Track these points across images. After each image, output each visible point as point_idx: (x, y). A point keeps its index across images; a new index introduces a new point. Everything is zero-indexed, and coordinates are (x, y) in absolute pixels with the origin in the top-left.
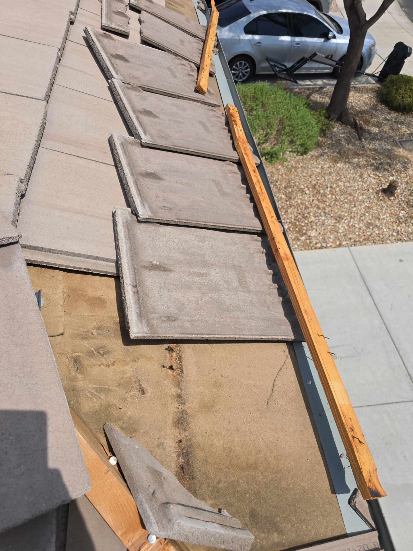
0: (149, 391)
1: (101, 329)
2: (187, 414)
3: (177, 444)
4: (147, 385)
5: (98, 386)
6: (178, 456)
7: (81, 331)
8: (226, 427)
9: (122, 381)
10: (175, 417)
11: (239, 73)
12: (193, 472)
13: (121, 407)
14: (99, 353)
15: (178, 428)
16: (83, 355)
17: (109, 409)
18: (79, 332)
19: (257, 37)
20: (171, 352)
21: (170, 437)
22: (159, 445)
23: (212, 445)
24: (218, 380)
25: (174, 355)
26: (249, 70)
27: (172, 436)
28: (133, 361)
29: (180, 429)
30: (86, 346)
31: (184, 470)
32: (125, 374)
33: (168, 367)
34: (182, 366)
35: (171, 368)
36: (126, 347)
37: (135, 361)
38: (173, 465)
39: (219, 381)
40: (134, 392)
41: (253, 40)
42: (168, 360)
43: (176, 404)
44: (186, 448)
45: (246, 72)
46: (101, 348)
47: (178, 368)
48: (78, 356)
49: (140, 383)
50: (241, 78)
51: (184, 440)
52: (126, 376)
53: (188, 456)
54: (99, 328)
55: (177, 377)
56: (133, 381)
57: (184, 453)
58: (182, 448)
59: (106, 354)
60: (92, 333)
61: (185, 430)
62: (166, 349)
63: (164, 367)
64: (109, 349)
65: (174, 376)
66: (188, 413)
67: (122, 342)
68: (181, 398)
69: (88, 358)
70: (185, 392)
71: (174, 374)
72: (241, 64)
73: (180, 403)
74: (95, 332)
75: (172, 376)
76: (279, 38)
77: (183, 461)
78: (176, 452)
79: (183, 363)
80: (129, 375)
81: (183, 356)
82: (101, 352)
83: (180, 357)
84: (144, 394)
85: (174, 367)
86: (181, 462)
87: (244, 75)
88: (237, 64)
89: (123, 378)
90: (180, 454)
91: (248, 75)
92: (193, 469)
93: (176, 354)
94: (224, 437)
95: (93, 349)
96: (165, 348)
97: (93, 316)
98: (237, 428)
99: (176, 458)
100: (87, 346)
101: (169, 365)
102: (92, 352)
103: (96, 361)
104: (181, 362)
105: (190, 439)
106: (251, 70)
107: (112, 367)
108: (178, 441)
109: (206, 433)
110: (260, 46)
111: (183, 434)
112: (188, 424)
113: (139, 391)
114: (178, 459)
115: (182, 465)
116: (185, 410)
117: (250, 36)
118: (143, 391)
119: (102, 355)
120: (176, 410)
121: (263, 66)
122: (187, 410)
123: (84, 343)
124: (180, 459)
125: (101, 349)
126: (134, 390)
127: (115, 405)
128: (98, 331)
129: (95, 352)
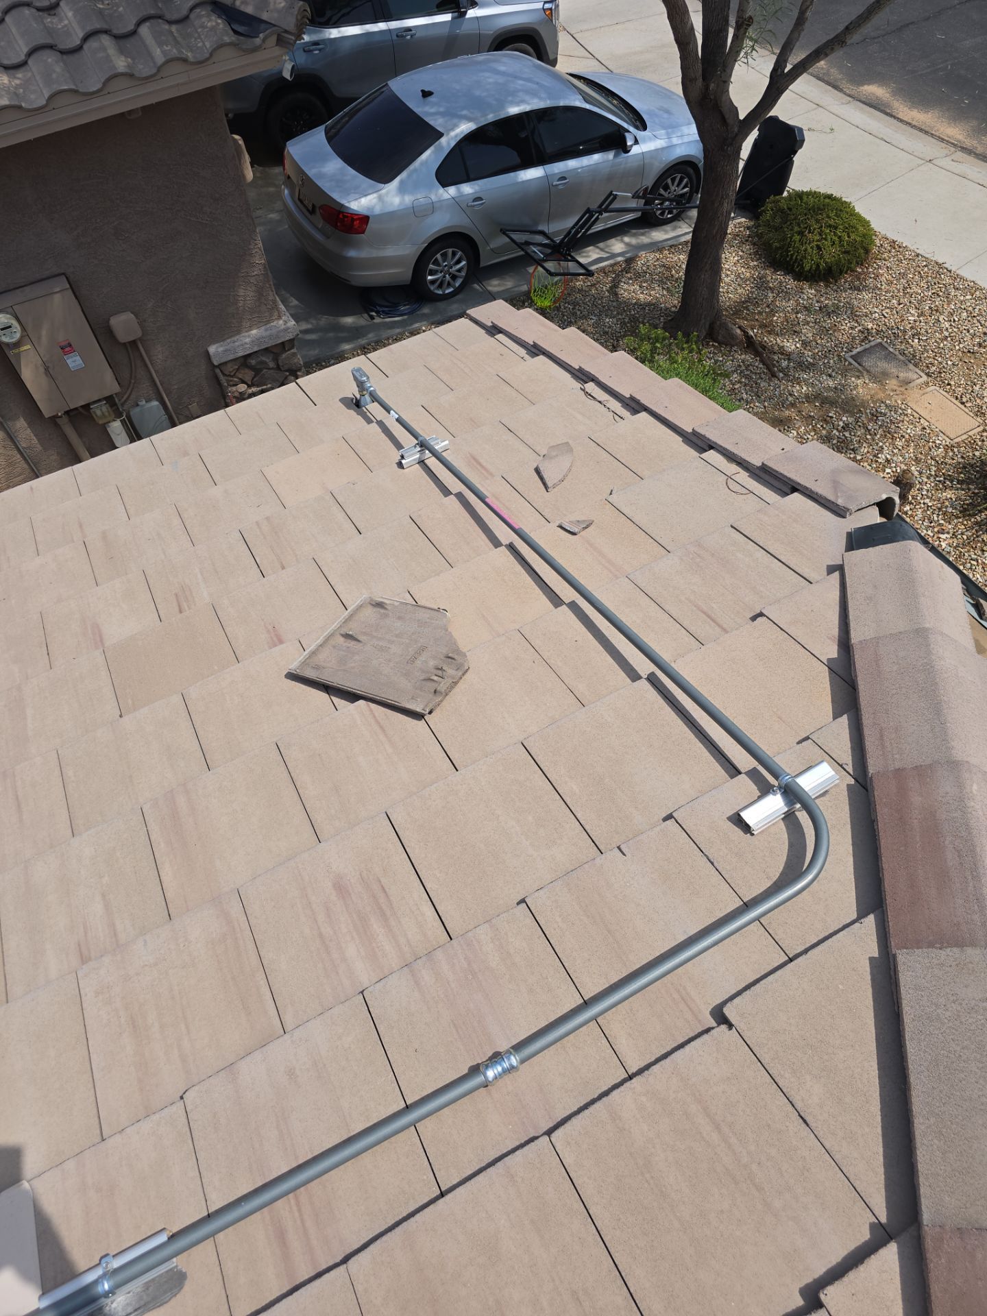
11: (444, 277)
19: (467, 189)
26: (464, 263)
41: (462, 195)
45: (459, 271)
50: (449, 285)
72: (444, 256)
76: (516, 177)
87: (454, 277)
88: (436, 259)
91: (463, 274)
106: (468, 264)
110: (482, 204)
117: (452, 190)
121: (493, 247)
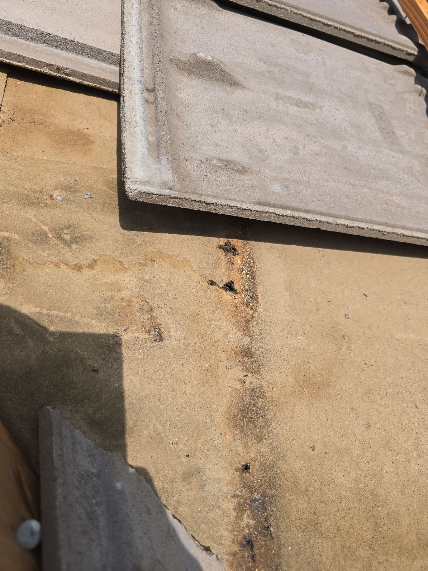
0: (173, 333)
1: (73, 190)
2: (265, 398)
3: (237, 474)
4: (170, 321)
5: (45, 312)
6: (240, 509)
7: (26, 189)
8: (360, 438)
9: (108, 305)
10: (235, 402)
12: (279, 556)
13: (96, 365)
14: (60, 238)
15: (242, 432)
16: (20, 239)
17: (65, 369)
18: (20, 190)
20: (230, 255)
21: (220, 454)
22: (187, 476)
23: (329, 483)
24: (338, 324)
25: (238, 261)
27: (226, 452)
28: (140, 264)
29: (247, 435)
30: (31, 220)
31: (256, 551)
32: (119, 290)
33: (222, 284)
34: (254, 287)
35: (230, 287)
36: (127, 232)
37: (146, 265)
38: (226, 534)
39: (339, 327)
40: (135, 334)
42: (223, 270)
43: (238, 372)
44: (260, 486)
46: (69, 228)
47: (246, 290)
48: (8, 239)
49: (154, 314)
51: (257, 464)
52: (120, 295)
53: (265, 508)
54: (68, 188)
55: (243, 308)
56: (138, 307)
57: (255, 500)
58: (249, 487)
59: (76, 242)
60: (51, 196)
61: (260, 440)
62: (221, 247)
63: (212, 283)
64: (85, 233)
65: (235, 305)
66: (268, 395)
67: (119, 223)
68: (252, 357)
69: (30, 245)
70: (261, 345)
71: (236, 301)
73: (247, 370)
74: (58, 195)
75: (230, 306)
77: (252, 522)
78: (235, 496)
79: (258, 279)
80: (129, 293)
81: (258, 265)
82: (67, 237)
83: (250, 267)
84: (161, 340)
85: (236, 287)
86: (248, 525)
89: (112, 298)
90: (245, 503)
92: (280, 548)
93: (242, 261)
94: (357, 463)
95: (46, 228)
96: (216, 245)
97: (58, 162)
98: (388, 442)
99: (234, 514)
100: (35, 220)
101: (226, 280)
102: (44, 234)
103: (49, 255)
104: (254, 278)
105: (273, 464)
107: (87, 273)
108: (240, 466)
109: (313, 449)
111: (254, 449)
112: (267, 423)
113: (149, 332)
114: (239, 518)
115: (250, 535)
116: (261, 387)
118: (160, 334)
119: (68, 244)
120: (238, 386)
122: (265, 387)
123: (26, 212)
124: (245, 516)
125: (66, 231)
126: (137, 330)
127: (82, 359)
128: (65, 194)
129: (50, 236)
